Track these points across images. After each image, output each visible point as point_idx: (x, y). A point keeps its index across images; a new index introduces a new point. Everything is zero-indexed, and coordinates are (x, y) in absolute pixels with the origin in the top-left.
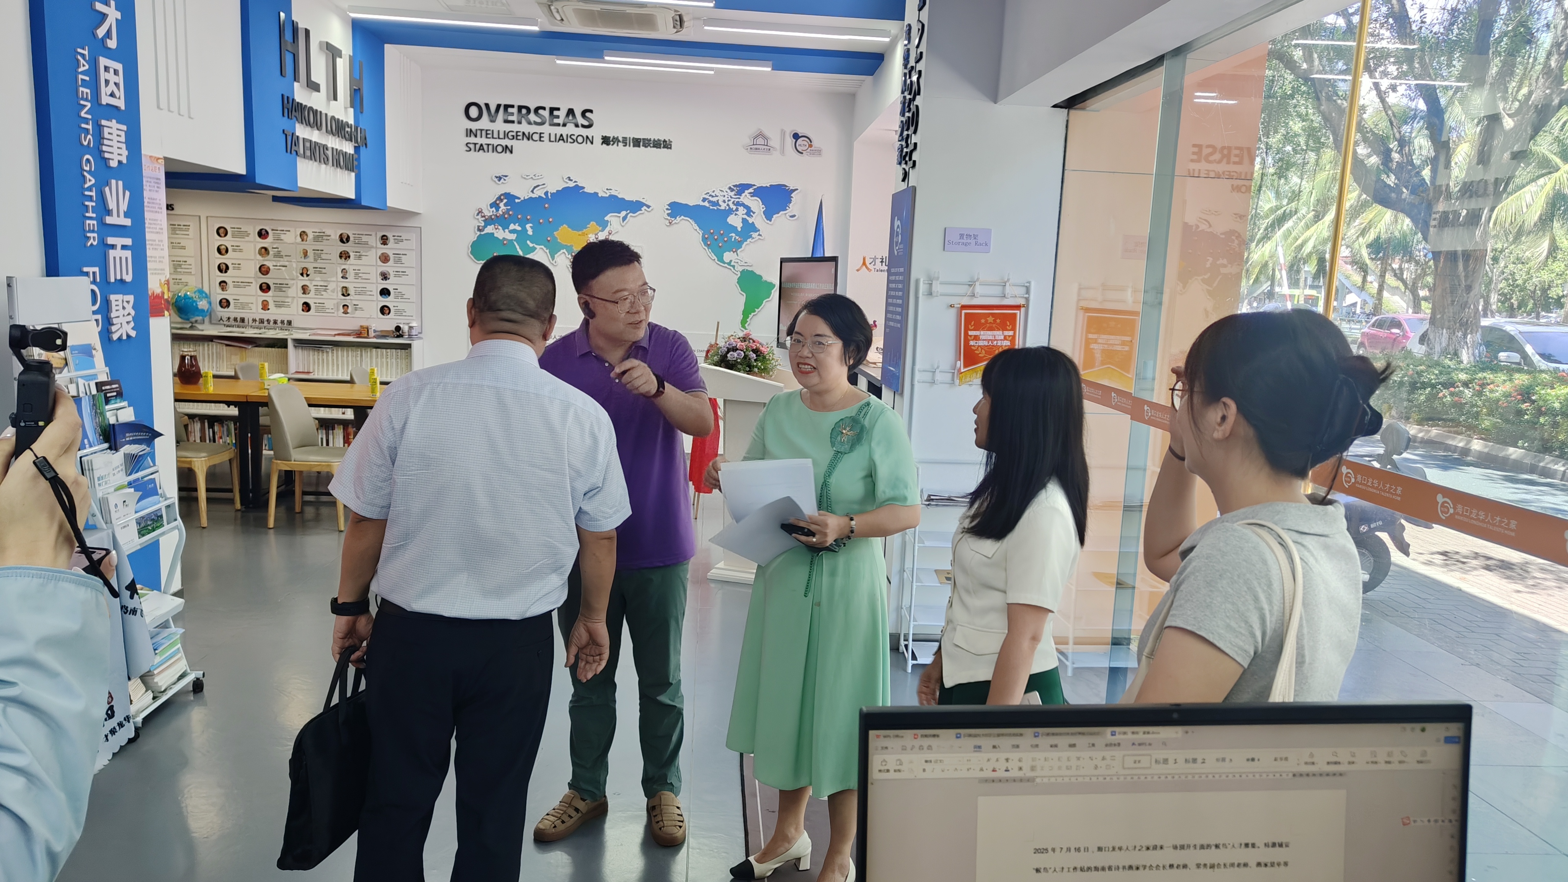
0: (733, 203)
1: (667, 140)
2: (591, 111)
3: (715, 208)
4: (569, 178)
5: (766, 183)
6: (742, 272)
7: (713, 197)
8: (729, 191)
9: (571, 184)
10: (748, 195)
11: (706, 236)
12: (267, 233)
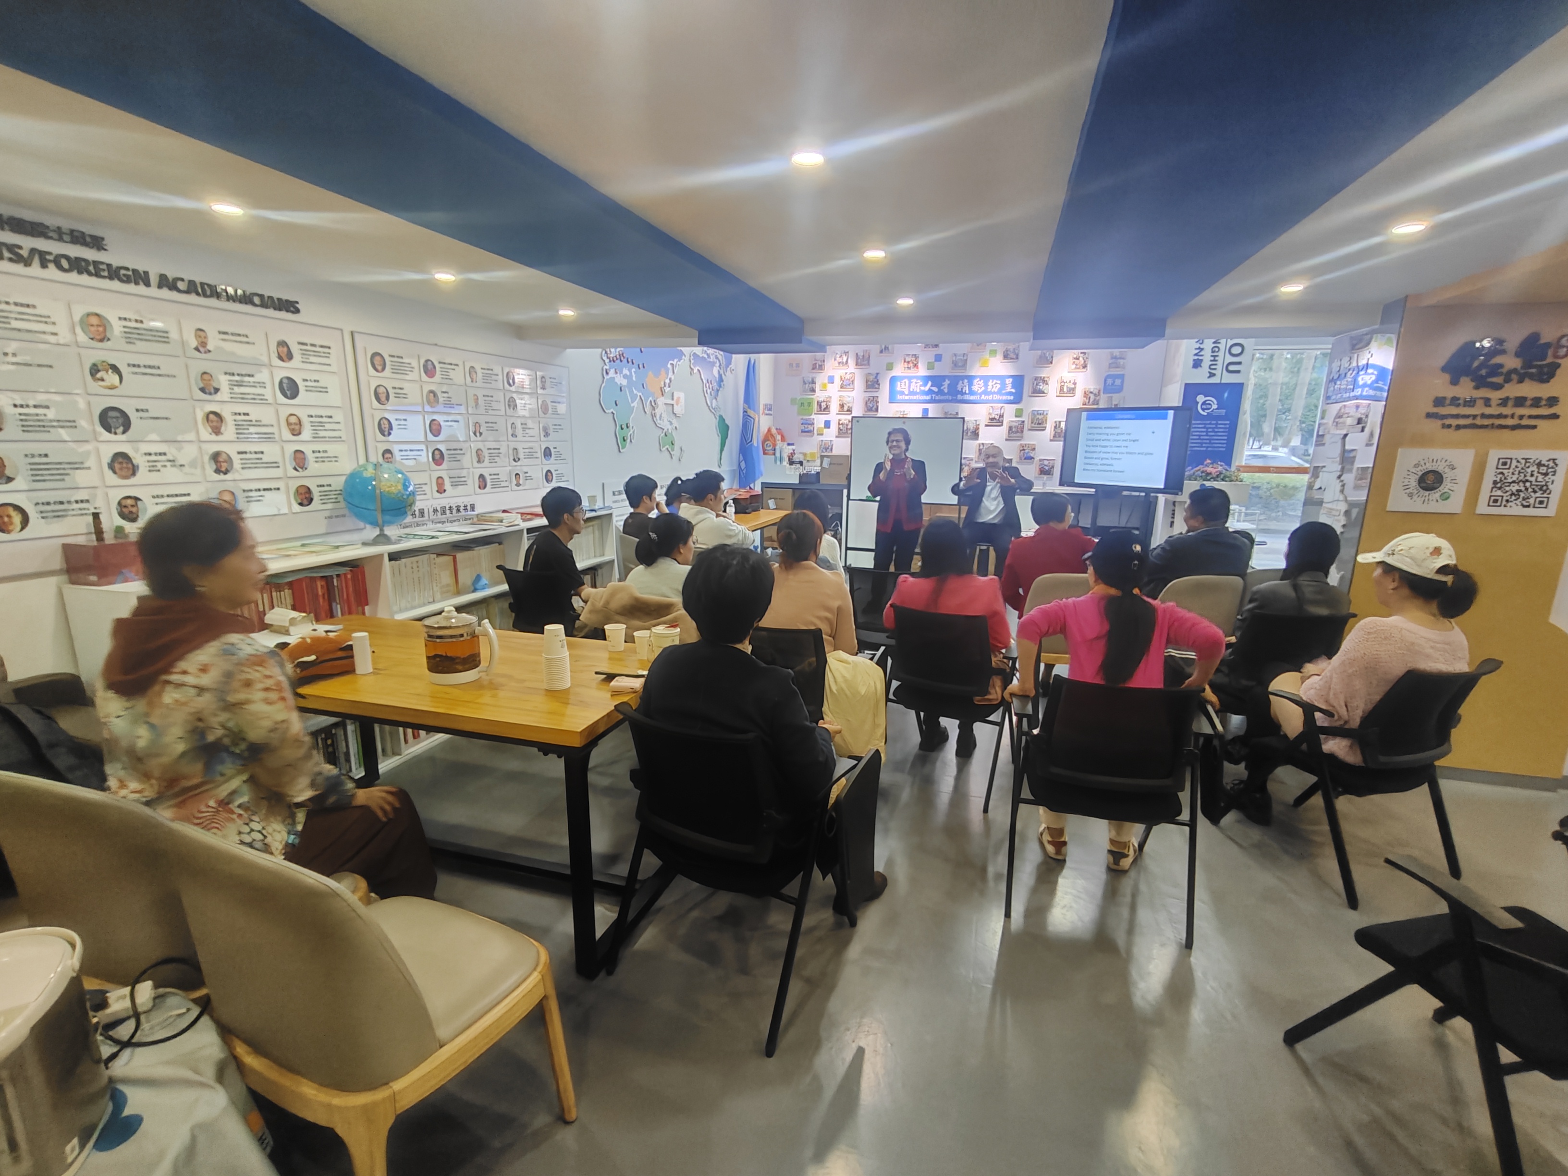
12: (435, 367)
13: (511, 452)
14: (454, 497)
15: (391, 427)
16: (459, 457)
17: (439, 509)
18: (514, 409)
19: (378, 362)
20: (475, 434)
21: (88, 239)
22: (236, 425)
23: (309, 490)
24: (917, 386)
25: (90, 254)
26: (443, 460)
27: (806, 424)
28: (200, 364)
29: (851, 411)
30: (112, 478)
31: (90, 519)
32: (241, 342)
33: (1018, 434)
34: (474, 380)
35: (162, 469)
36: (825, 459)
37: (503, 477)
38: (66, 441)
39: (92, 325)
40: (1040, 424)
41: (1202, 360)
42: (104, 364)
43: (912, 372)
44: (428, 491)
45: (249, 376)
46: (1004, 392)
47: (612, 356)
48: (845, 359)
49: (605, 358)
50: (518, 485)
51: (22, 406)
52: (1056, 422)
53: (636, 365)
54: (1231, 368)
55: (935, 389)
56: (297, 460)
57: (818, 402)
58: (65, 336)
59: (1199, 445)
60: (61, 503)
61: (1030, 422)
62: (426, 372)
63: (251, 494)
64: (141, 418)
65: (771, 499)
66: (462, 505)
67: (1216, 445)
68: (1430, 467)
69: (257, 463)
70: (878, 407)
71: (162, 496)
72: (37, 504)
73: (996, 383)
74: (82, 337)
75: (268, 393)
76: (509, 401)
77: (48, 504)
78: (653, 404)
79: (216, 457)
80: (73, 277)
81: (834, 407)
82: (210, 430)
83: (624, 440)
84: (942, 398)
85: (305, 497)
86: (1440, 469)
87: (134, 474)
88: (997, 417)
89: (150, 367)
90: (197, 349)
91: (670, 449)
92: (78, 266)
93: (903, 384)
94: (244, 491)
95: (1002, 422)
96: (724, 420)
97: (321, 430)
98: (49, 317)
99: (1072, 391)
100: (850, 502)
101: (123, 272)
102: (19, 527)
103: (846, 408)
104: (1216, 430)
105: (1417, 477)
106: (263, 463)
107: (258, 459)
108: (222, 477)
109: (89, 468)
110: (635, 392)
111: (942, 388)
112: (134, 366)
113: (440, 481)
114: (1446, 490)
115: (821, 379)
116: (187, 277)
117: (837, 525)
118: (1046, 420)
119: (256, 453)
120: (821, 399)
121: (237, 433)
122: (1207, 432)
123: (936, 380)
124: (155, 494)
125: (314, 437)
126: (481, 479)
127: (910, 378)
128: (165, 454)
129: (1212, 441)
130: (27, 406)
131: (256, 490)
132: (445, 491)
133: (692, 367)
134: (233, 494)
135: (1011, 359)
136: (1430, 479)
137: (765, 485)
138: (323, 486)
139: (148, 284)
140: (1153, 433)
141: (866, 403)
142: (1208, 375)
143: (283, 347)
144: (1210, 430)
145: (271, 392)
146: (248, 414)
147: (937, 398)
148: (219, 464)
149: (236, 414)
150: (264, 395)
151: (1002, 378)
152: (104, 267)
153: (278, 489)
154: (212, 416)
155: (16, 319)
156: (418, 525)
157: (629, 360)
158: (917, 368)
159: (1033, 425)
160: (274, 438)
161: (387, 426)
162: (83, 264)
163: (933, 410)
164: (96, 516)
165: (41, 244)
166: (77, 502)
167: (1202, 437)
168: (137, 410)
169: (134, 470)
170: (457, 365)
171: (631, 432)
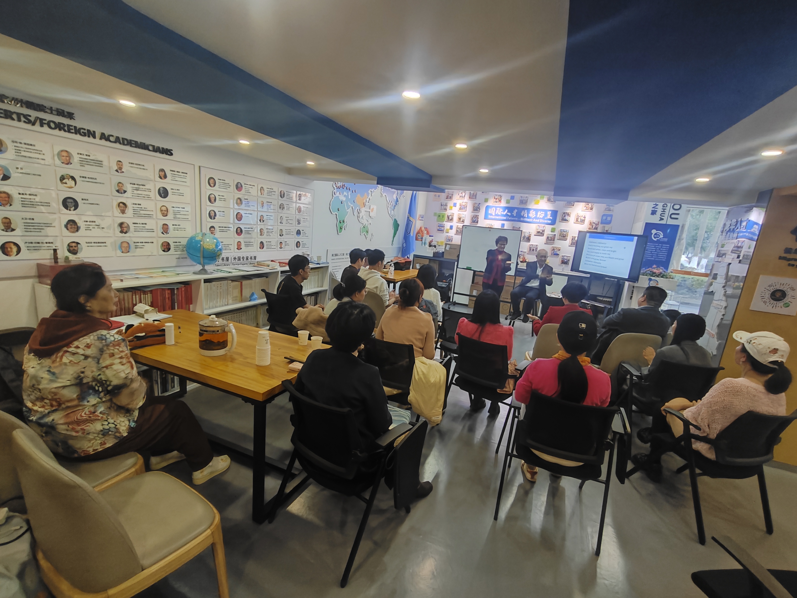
12: (242, 186)
13: (279, 231)
14: (245, 252)
15: (215, 215)
16: (250, 232)
17: (237, 258)
18: (282, 209)
19: (212, 182)
20: (260, 221)
21: (66, 114)
22: (133, 209)
23: (168, 244)
24: (500, 211)
25: (65, 121)
26: (242, 233)
27: (440, 226)
28: (118, 178)
29: (464, 222)
30: (66, 232)
31: (52, 251)
32: (140, 168)
33: (552, 241)
34: (262, 194)
35: (93, 229)
36: (448, 245)
37: (273, 243)
38: (44, 213)
39: (63, 156)
40: (564, 237)
41: (657, 211)
42: (67, 175)
43: (497, 205)
44: (232, 248)
45: (143, 185)
46: (546, 218)
47: (338, 185)
48: (464, 194)
49: (334, 186)
50: (281, 248)
51: (23, 194)
52: (573, 237)
53: (351, 191)
54: (673, 216)
55: (509, 214)
56: (164, 229)
57: (448, 216)
58: (49, 160)
59: (651, 257)
60: (39, 243)
61: (559, 235)
62: (237, 188)
63: (137, 244)
64: (84, 203)
65: (418, 263)
66: (250, 257)
67: (660, 257)
68: (778, 287)
69: (142, 229)
70: (478, 221)
71: (91, 243)
72: (26, 243)
73: (542, 213)
74: (58, 162)
75: (152, 194)
76: (280, 205)
77: (32, 243)
78: (359, 211)
79: (121, 225)
80: (57, 132)
81: (455, 219)
82: (120, 211)
83: (341, 229)
84: (512, 219)
85: (166, 247)
86: (784, 289)
87: (77, 231)
88: (541, 231)
89: (91, 178)
90: (117, 171)
91: (365, 234)
92: (59, 126)
93: (492, 210)
94: (134, 243)
95: (544, 234)
96: (397, 221)
97: (178, 214)
98: (41, 151)
99: (583, 221)
100: (458, 269)
101: (82, 131)
102: (16, 253)
103: (461, 220)
104: (661, 249)
105: (770, 293)
106: (145, 229)
107: (143, 227)
108: (123, 235)
109: (55, 227)
110: (349, 204)
111: (513, 213)
112: (83, 177)
113: (239, 244)
114: (787, 302)
115: (450, 204)
116: (115, 135)
117: (450, 280)
118: (568, 235)
119: (142, 224)
120: (449, 214)
121: (134, 214)
122: (656, 250)
123: (510, 209)
124: (88, 241)
125: (174, 218)
126: (261, 244)
127: (496, 207)
128: (95, 222)
129: (659, 255)
130: (26, 194)
131: (141, 243)
132: (241, 249)
133: (382, 193)
134: (128, 243)
135: (552, 201)
136: (778, 295)
137: (416, 256)
138: (177, 242)
139: (94, 137)
140: (625, 248)
141: (472, 218)
142: (660, 219)
143: (162, 172)
144: (657, 249)
145: (154, 194)
146: (140, 205)
147: (510, 219)
148: (122, 229)
149: (134, 204)
150: (149, 195)
151: (545, 211)
152: (73, 128)
153: (153, 243)
154: (121, 205)
155: (24, 151)
156: (225, 265)
157: (348, 188)
158: (501, 202)
159: (560, 237)
160: (153, 217)
161: (213, 214)
162: (62, 126)
163: (507, 225)
164: (55, 250)
165: (41, 115)
166: (46, 243)
167: (653, 253)
168: (82, 199)
169: (78, 229)
170: (254, 186)
171: (345, 224)
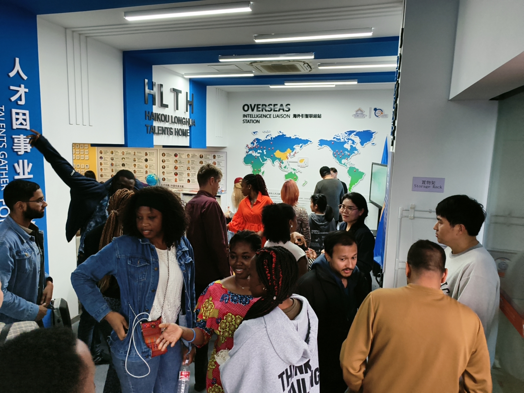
0: (347, 139)
1: (319, 114)
2: (289, 105)
3: (339, 141)
4: (280, 131)
5: (361, 130)
6: (350, 168)
7: (338, 136)
8: (345, 134)
9: (281, 134)
10: (353, 136)
11: (335, 153)
12: (177, 155)
14: (179, 183)
15: (165, 167)
16: (182, 175)
18: (201, 164)
19: (164, 155)
20: (188, 169)
28: (134, 157)
32: (140, 153)
34: (189, 157)
39: (123, 153)
42: (123, 158)
45: (141, 158)
53: (266, 149)
56: (146, 172)
62: (175, 156)
76: (200, 162)
79: (134, 171)
97: (151, 167)
113: (176, 180)
119: (140, 170)
126: (188, 180)
130: (116, 163)
134: (136, 177)
143: (146, 153)
145: (144, 161)
149: (138, 164)
154: (135, 165)
160: (143, 168)
